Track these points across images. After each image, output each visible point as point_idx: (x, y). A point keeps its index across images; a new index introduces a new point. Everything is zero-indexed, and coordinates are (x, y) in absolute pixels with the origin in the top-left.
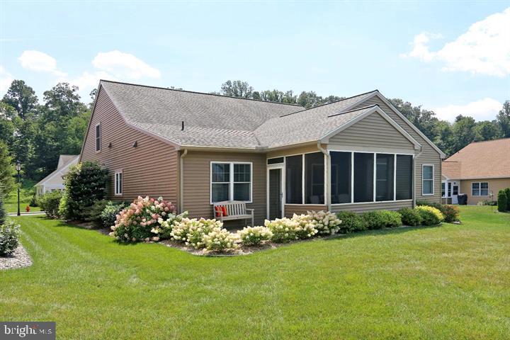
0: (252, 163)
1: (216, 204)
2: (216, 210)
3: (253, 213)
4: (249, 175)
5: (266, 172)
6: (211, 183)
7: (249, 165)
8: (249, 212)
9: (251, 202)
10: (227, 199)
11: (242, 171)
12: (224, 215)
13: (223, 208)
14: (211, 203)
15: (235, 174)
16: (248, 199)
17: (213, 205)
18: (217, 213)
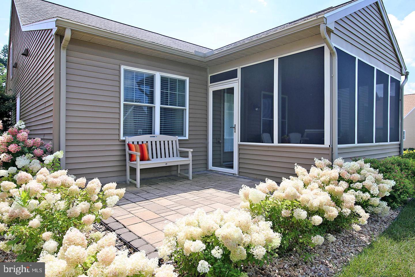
0: (187, 79)
1: (130, 140)
2: (130, 149)
3: (190, 155)
4: (184, 97)
5: (207, 94)
6: (122, 102)
7: (183, 82)
8: (184, 155)
9: (187, 138)
10: (150, 131)
11: (173, 89)
12: (142, 159)
13: (141, 147)
14: (122, 138)
15: (162, 93)
16: (182, 134)
17: (124, 141)
18: (131, 156)
